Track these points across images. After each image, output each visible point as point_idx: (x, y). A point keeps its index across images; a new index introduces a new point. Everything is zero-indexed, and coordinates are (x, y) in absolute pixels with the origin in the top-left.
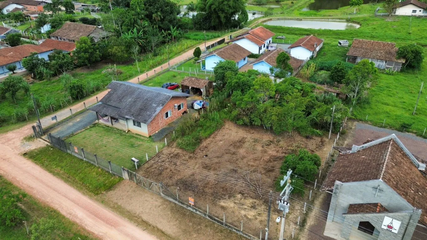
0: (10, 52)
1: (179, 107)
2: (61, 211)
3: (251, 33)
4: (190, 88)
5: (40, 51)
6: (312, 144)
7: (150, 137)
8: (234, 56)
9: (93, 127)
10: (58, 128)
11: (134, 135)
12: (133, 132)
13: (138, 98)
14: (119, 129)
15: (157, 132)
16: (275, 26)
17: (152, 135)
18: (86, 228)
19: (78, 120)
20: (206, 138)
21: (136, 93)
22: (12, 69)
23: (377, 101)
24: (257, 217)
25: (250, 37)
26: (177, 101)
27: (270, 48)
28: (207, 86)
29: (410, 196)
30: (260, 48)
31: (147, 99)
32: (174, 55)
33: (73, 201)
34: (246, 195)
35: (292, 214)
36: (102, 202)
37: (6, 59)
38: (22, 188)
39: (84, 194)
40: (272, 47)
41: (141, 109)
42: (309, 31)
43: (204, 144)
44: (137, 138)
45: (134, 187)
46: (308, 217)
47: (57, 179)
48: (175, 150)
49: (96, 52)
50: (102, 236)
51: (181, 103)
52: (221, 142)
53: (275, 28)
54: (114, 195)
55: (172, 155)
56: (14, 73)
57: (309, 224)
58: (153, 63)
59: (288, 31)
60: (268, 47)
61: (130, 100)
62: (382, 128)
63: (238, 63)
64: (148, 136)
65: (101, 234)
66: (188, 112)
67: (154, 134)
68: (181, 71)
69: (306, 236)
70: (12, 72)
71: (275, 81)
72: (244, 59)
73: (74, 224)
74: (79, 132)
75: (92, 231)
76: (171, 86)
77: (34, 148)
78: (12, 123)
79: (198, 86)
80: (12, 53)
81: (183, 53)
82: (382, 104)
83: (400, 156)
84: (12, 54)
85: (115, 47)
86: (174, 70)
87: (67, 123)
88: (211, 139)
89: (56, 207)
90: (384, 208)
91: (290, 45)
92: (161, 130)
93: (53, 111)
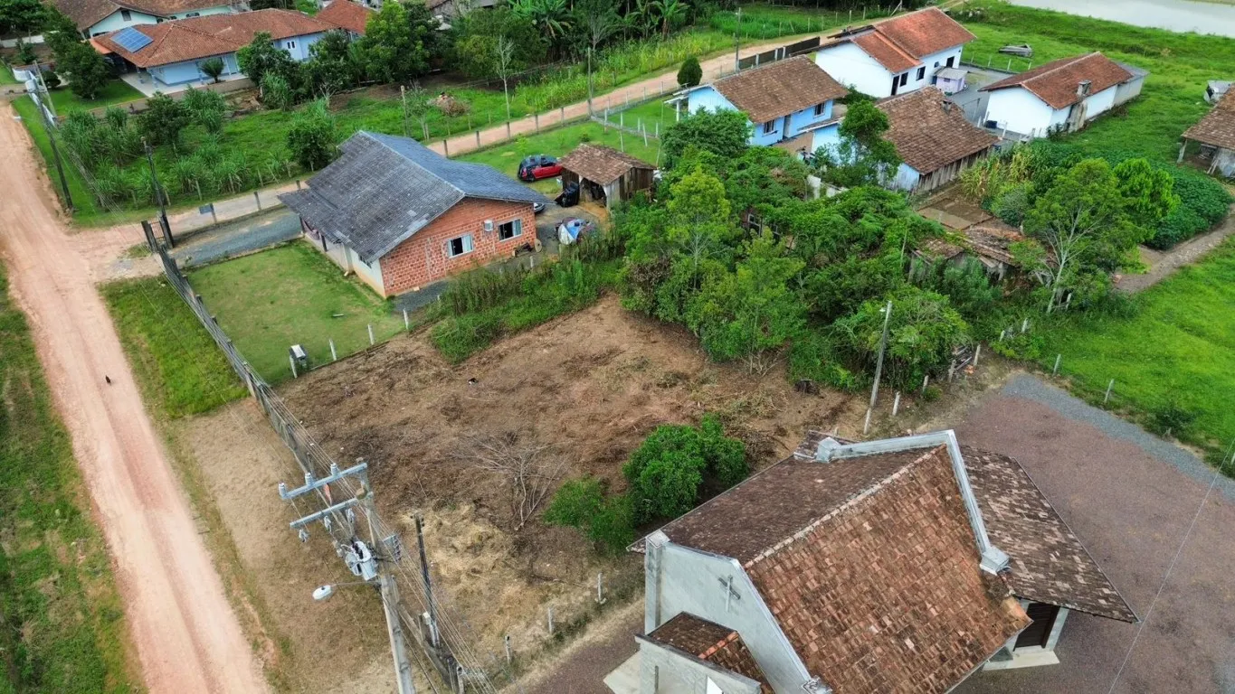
0: (226, 26)
1: (506, 230)
2: (75, 439)
3: (880, 28)
4: (580, 179)
5: (300, 31)
6: (797, 411)
7: (391, 298)
8: (776, 97)
9: (285, 246)
10: (211, 235)
11: (357, 287)
12: (361, 277)
13: (387, 187)
14: (334, 265)
15: (416, 289)
16: (1032, 10)
17: (397, 295)
18: (94, 491)
19: (268, 223)
20: (517, 331)
21: (389, 174)
22: (214, 72)
23: (1168, 316)
24: (463, 577)
25: (873, 42)
26: (497, 211)
27: (940, 84)
28: (626, 179)
29: (846, 641)
30: (900, 80)
31: (405, 194)
32: (636, 77)
33: (113, 420)
34: (484, 510)
35: (564, 596)
36: (171, 441)
37: (209, 44)
38: (45, 364)
39: (149, 410)
40: (947, 80)
41: (379, 220)
42: (1145, 37)
43: (502, 347)
44: (358, 295)
45: (255, 419)
46: (604, 618)
47: (124, 360)
48: (419, 347)
49: (416, 45)
50: (109, 520)
51: (513, 220)
52: (545, 351)
53: (1030, 16)
54: (200, 431)
55: (402, 359)
56: (217, 81)
57: (587, 638)
58: (557, 94)
59: (1070, 31)
60: (934, 79)
61: (368, 189)
62: (1095, 409)
63: (787, 118)
64: (385, 297)
65: (110, 515)
66: (538, 249)
67: (405, 292)
68: (617, 127)
69: (552, 668)
70: (213, 80)
71: (823, 192)
72: (819, 109)
73: (78, 475)
74: (244, 254)
75: (98, 502)
76: (543, 166)
77: (132, 276)
78: (134, 207)
79: (598, 175)
80: (230, 28)
81: (666, 72)
82: (1182, 327)
83: (930, 508)
84: (230, 32)
85: (476, 37)
86: (601, 121)
87: (241, 226)
88: (529, 336)
89: (74, 424)
90: (747, 651)
91: (1005, 76)
92: (431, 286)
93: (237, 193)
